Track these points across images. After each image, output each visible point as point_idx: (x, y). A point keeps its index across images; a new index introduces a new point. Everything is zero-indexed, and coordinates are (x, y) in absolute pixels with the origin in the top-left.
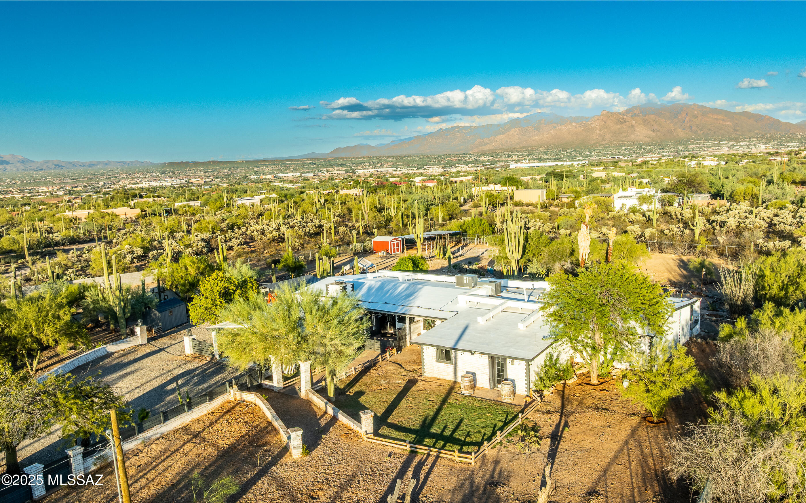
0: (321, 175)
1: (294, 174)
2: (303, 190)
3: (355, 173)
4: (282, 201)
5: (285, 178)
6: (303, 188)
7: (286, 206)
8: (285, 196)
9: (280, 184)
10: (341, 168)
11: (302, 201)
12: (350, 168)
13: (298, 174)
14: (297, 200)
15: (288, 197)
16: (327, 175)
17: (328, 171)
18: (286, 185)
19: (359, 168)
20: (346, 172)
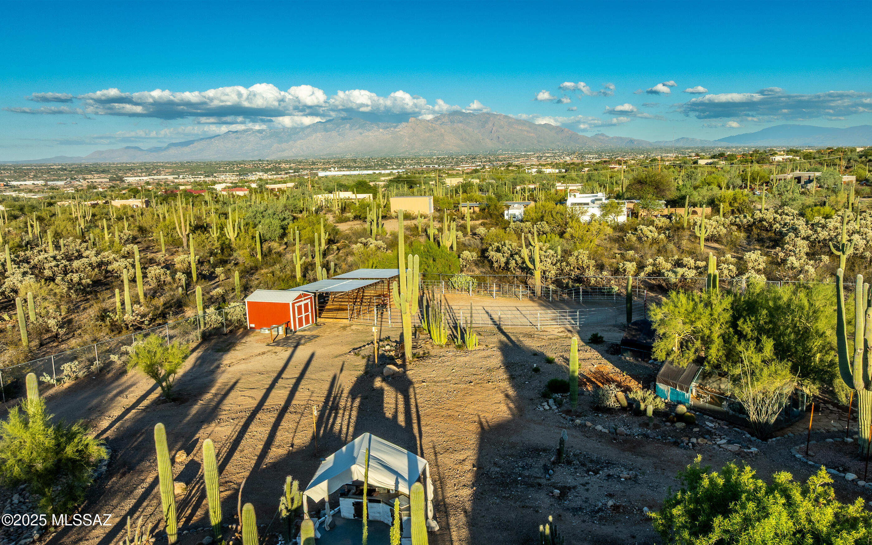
0: (77, 183)
1: (36, 182)
2: (52, 201)
3: (123, 181)
4: (16, 217)
5: (21, 187)
6: (52, 198)
7: (22, 225)
8: (21, 209)
9: (14, 194)
10: (103, 175)
11: (51, 216)
12: (116, 175)
13: (41, 182)
14: (43, 214)
15: (26, 210)
16: (84, 183)
17: (85, 179)
18: (22, 195)
19: (128, 175)
20: (111, 180)
